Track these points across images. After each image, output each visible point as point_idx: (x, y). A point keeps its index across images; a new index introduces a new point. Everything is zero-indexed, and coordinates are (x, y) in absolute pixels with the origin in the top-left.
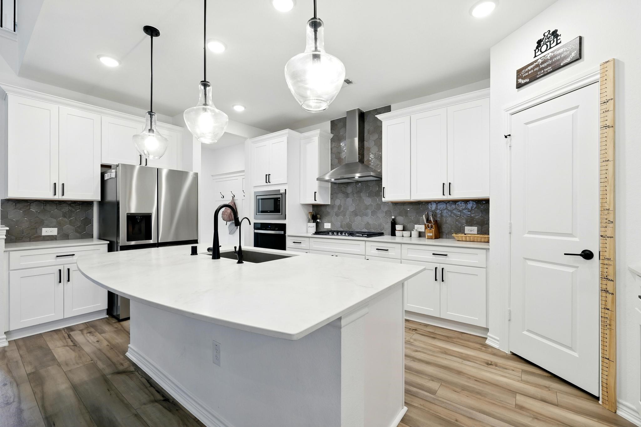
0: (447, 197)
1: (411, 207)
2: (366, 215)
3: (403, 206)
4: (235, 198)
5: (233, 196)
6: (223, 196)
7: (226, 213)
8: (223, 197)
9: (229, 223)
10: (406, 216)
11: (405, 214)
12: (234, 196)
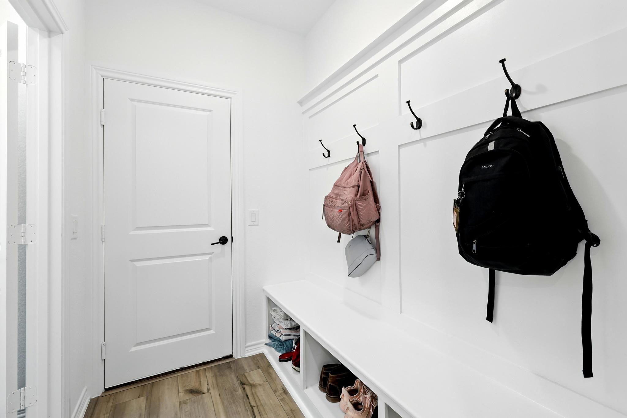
4: (367, 149)
5: (361, 143)
6: (329, 152)
7: (339, 203)
8: (326, 155)
9: (346, 238)
12: (364, 140)
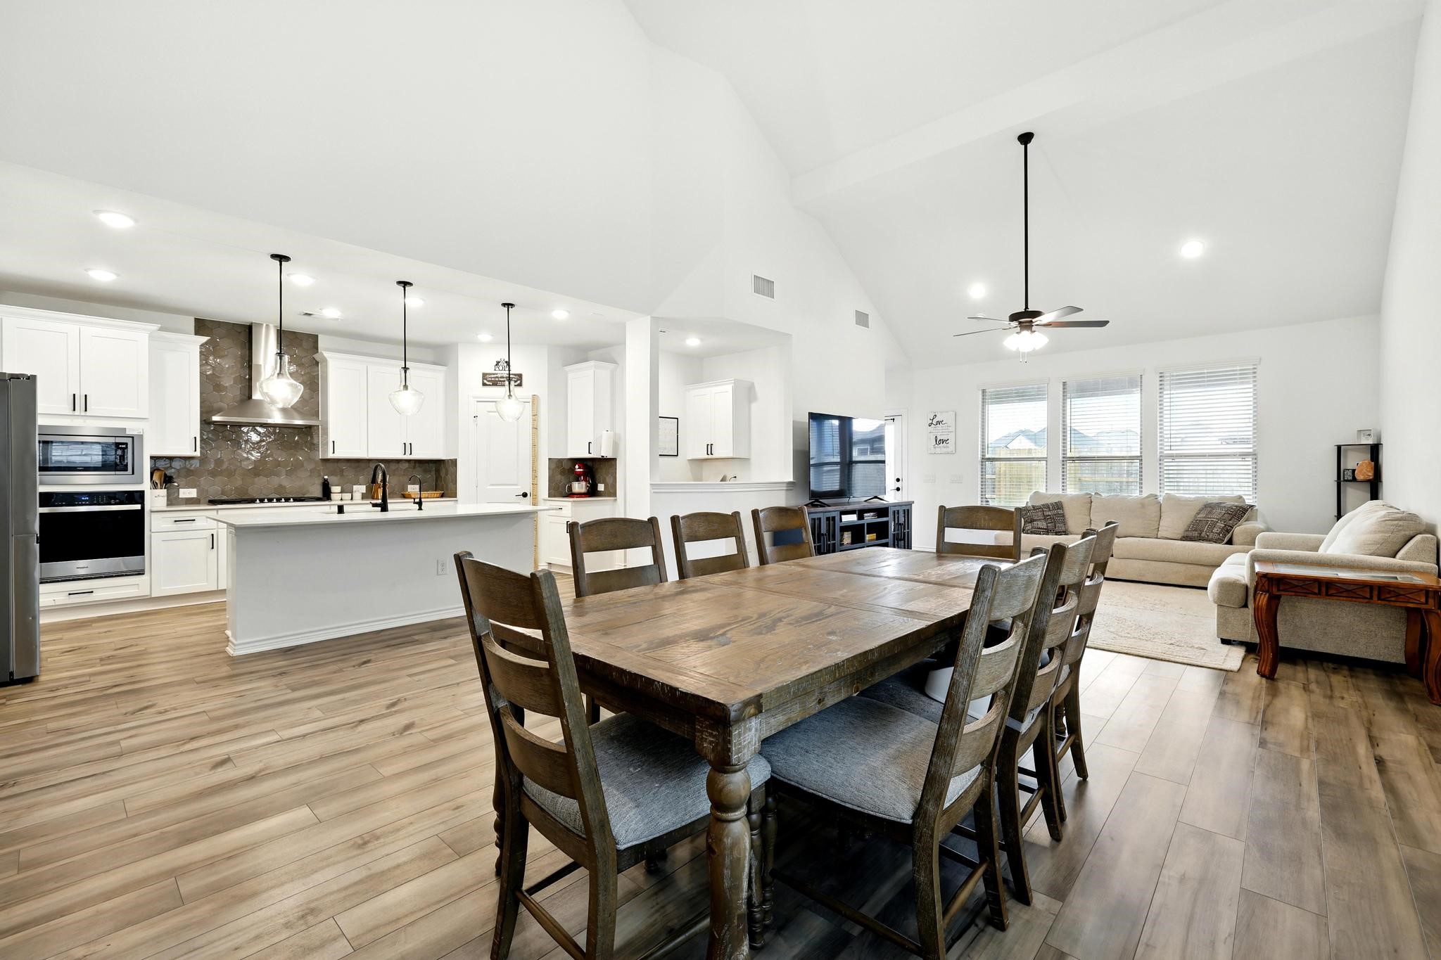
0: (408, 457)
1: (348, 464)
2: (277, 475)
3: (336, 464)
10: (342, 475)
11: (341, 473)
